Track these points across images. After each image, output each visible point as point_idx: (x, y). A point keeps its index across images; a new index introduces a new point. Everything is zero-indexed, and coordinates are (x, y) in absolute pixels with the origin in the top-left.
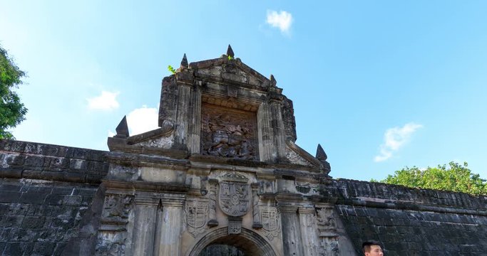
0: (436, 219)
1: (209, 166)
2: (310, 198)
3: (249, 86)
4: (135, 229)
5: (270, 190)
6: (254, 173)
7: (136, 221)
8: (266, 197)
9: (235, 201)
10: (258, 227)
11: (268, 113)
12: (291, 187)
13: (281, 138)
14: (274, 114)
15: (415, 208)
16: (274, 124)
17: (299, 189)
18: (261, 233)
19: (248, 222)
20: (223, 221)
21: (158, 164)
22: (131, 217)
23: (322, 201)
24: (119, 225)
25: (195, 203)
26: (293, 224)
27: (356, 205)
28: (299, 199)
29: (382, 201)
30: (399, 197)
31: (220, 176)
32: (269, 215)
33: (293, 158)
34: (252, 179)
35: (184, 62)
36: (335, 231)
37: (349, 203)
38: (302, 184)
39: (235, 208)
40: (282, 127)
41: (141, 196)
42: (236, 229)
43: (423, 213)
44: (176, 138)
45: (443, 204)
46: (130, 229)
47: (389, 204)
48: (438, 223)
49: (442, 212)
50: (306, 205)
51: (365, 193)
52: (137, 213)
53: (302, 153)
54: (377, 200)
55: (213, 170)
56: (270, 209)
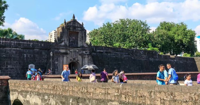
0: (114, 56)
1: (70, 48)
2: (87, 55)
3: (78, 27)
4: (60, 61)
5: (81, 53)
6: (78, 49)
7: (60, 59)
8: (80, 54)
9: (75, 56)
10: (78, 60)
11: (81, 34)
12: (84, 52)
13: (83, 41)
14: (82, 35)
15: (110, 53)
16: (82, 37)
17: (86, 52)
18: (78, 61)
19: (76, 59)
20: (72, 59)
21: (63, 49)
22: (59, 59)
23: (90, 55)
24: (57, 60)
25: (68, 56)
26: (84, 60)
27: (96, 53)
28: (86, 55)
29: (103, 51)
30: (107, 50)
31: (72, 50)
32: (80, 58)
33: (85, 45)
34: (77, 51)
35: (65, 22)
36: (91, 61)
37: (95, 52)
38: (86, 51)
39: (75, 57)
40: (84, 38)
41: (60, 55)
42: (74, 61)
43: (112, 54)
44: (65, 43)
45: (117, 52)
46: (59, 61)
47: (104, 52)
48: (114, 57)
49: (116, 54)
50: (87, 56)
51: (99, 49)
52: (60, 58)
53: (87, 44)
54: (101, 51)
55: (71, 49)
56: (80, 57)
